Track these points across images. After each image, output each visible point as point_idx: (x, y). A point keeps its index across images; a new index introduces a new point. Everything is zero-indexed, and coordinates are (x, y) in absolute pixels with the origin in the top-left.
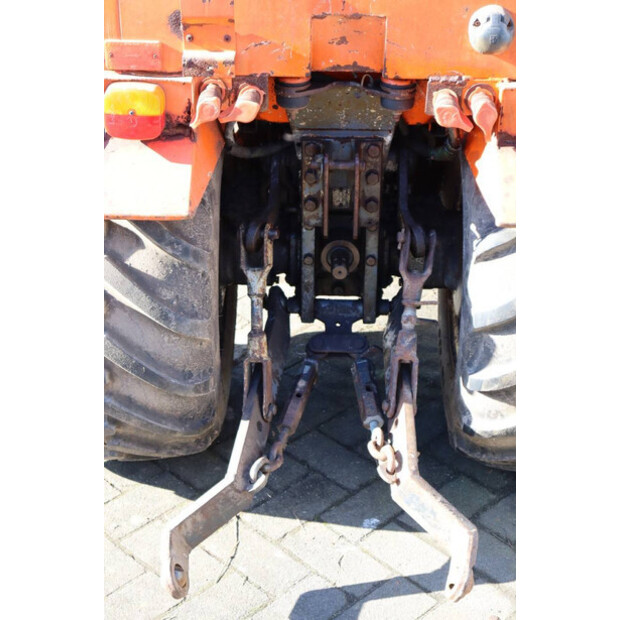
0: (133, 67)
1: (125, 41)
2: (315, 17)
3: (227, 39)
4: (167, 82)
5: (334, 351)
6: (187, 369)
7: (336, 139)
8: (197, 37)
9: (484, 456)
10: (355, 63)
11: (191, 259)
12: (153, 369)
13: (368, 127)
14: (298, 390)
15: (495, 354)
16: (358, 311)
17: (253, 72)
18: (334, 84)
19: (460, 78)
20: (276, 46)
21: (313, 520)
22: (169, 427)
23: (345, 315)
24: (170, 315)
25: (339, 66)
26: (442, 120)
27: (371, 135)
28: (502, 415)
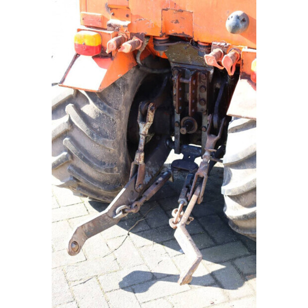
0: (91, 25)
1: (88, 13)
2: (163, 10)
3: (127, 16)
4: (101, 32)
5: (183, 168)
6: (103, 161)
7: (188, 69)
8: (115, 14)
9: (237, 230)
10: (183, 33)
11: (106, 112)
12: (87, 157)
13: (202, 65)
14: (157, 181)
15: (232, 178)
16: (199, 152)
17: (138, 32)
18: (180, 42)
19: (226, 44)
20: (148, 21)
21: (159, 243)
22: (97, 186)
23: (194, 153)
24: (94, 135)
25: (176, 33)
26: (208, 62)
27: (204, 69)
28: (237, 209)
